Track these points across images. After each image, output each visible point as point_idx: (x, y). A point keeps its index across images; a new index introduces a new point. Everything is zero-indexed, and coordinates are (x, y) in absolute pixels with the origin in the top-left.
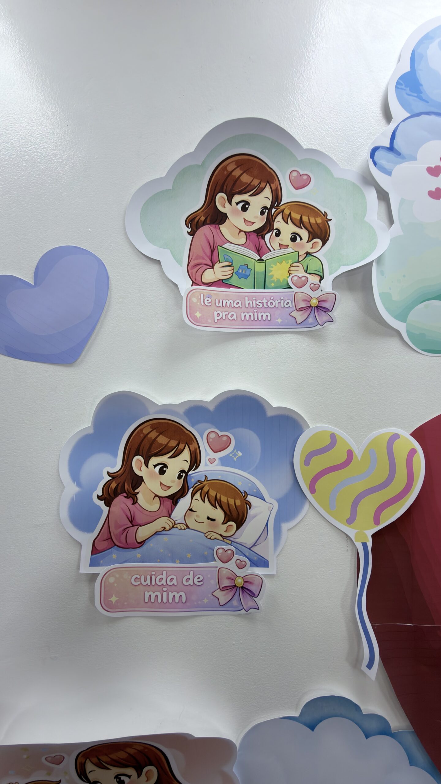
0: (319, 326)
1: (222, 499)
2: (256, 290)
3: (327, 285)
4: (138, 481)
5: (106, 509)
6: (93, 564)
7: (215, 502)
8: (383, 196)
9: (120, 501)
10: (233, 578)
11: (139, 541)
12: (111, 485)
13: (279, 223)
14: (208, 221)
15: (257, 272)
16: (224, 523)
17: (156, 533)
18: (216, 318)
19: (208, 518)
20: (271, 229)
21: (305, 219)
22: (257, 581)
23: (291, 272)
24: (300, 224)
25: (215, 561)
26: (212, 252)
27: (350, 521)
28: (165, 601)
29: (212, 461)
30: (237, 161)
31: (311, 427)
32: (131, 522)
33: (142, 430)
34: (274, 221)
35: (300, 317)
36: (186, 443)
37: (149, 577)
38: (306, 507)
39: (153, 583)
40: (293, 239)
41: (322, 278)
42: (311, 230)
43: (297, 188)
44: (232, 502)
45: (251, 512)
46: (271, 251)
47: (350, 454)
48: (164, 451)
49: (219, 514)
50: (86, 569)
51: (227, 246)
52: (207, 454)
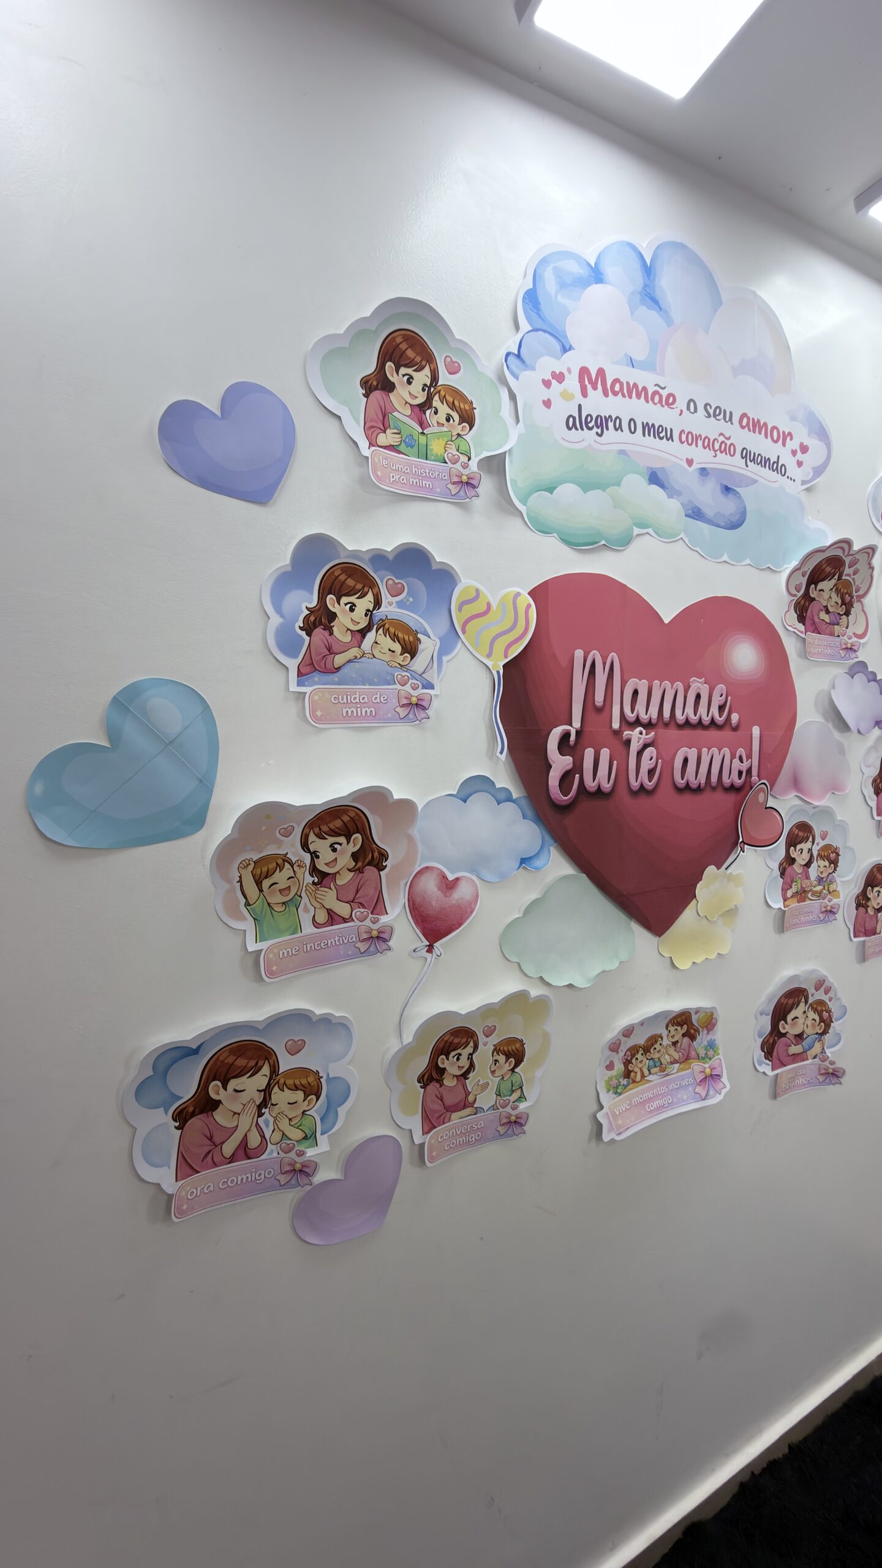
0: (468, 500)
1: (399, 636)
2: (419, 460)
3: (473, 465)
4: (333, 616)
5: (307, 639)
6: (299, 684)
7: (395, 638)
8: (513, 397)
9: (319, 632)
10: (409, 698)
11: (336, 667)
12: (310, 619)
13: (436, 402)
14: (380, 386)
15: (421, 444)
16: (401, 655)
17: (350, 661)
18: (392, 479)
19: (390, 650)
20: (430, 407)
21: (456, 403)
22: (427, 698)
23: (446, 449)
24: (452, 406)
25: (396, 684)
26: (384, 417)
27: (489, 655)
28: (359, 714)
29: (390, 604)
30: (404, 336)
31: (463, 581)
32: (329, 651)
33: (333, 572)
34: (432, 400)
35: (454, 489)
36: (370, 587)
37: (345, 697)
38: (460, 644)
39: (349, 701)
40: (448, 420)
41: (469, 459)
42: (461, 414)
43: (450, 373)
44: (406, 638)
45: (421, 647)
46: (430, 426)
47: (489, 605)
48: (352, 593)
49: (397, 647)
50: (294, 687)
51: (396, 414)
52: (387, 598)
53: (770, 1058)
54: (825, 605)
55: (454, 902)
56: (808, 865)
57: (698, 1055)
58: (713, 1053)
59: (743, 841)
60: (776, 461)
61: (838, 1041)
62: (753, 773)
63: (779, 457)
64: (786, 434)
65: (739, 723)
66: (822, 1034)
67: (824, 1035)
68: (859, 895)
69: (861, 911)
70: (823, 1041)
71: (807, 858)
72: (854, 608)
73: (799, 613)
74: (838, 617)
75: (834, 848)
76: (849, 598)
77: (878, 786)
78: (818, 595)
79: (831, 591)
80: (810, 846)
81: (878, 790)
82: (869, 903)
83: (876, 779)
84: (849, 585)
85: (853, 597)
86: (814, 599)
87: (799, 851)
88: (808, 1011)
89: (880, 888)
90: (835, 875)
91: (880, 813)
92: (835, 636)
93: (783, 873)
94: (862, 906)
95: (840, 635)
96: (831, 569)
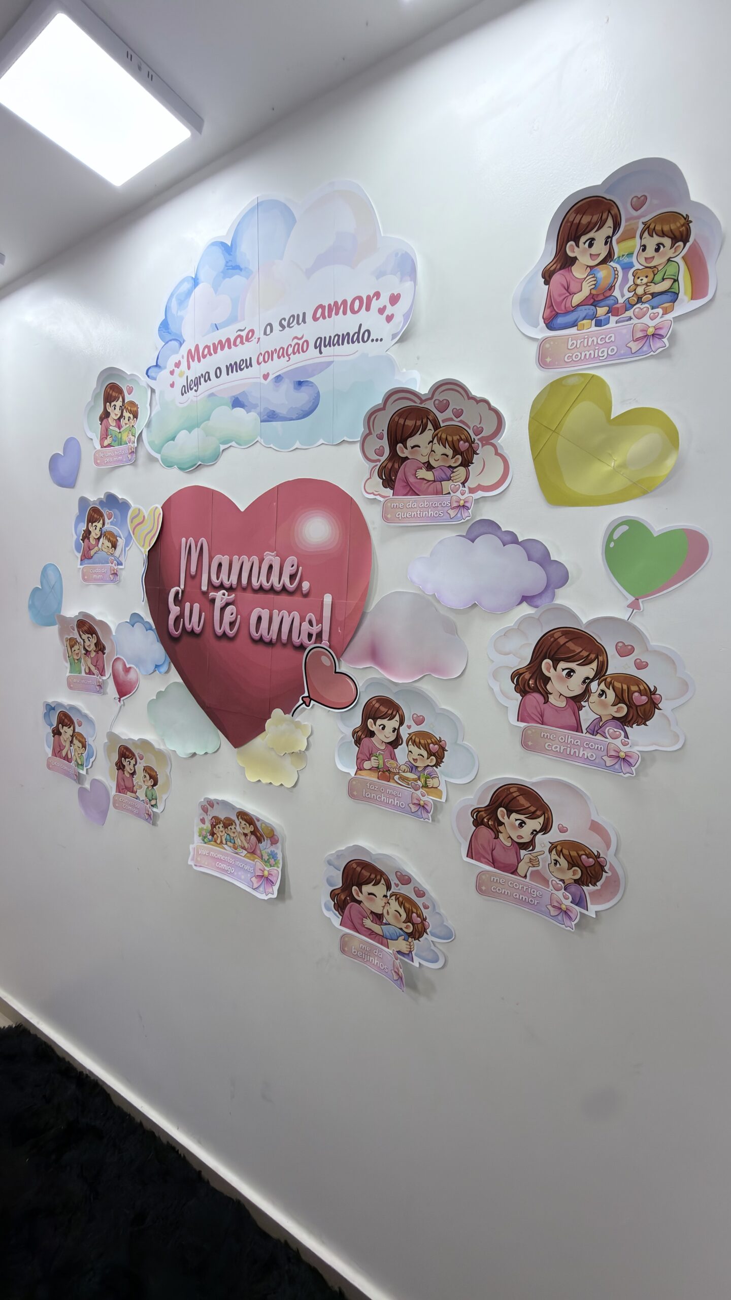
1: (111, 539)
4: (90, 533)
5: (83, 544)
7: (109, 540)
9: (86, 541)
10: (114, 570)
11: (91, 556)
12: (84, 535)
13: (125, 413)
14: (105, 417)
16: (111, 548)
17: (95, 553)
18: (108, 461)
19: (107, 546)
20: (123, 416)
21: (132, 409)
23: (128, 436)
24: (131, 412)
26: (107, 431)
27: (143, 546)
30: (110, 387)
31: (133, 506)
32: (89, 548)
33: (89, 512)
35: (130, 457)
36: (102, 517)
38: (132, 541)
39: (95, 572)
40: (129, 420)
41: (135, 437)
42: (133, 414)
44: (113, 540)
45: (118, 544)
46: (123, 427)
47: (144, 517)
48: (96, 521)
49: (110, 545)
51: (111, 427)
53: (342, 914)
54: (425, 460)
55: (128, 679)
56: (395, 743)
57: (262, 856)
58: (274, 863)
59: (309, 697)
60: (357, 331)
61: (435, 960)
62: (324, 637)
63: (361, 325)
64: (372, 296)
65: (309, 591)
66: (410, 935)
67: (413, 939)
68: (480, 809)
69: (484, 831)
70: (410, 943)
71: (392, 737)
72: (478, 454)
73: (384, 478)
74: (448, 471)
75: (435, 739)
76: (467, 444)
77: (526, 681)
78: (411, 453)
79: (431, 444)
80: (397, 725)
81: (524, 687)
82: (501, 828)
83: (521, 672)
84: (458, 430)
85: (473, 442)
86: (406, 458)
87: (380, 726)
88: (390, 897)
89: (526, 817)
90: (438, 770)
91: (528, 719)
92: (443, 494)
93: (358, 742)
94: (488, 826)
95: (451, 492)
96: (415, 421)
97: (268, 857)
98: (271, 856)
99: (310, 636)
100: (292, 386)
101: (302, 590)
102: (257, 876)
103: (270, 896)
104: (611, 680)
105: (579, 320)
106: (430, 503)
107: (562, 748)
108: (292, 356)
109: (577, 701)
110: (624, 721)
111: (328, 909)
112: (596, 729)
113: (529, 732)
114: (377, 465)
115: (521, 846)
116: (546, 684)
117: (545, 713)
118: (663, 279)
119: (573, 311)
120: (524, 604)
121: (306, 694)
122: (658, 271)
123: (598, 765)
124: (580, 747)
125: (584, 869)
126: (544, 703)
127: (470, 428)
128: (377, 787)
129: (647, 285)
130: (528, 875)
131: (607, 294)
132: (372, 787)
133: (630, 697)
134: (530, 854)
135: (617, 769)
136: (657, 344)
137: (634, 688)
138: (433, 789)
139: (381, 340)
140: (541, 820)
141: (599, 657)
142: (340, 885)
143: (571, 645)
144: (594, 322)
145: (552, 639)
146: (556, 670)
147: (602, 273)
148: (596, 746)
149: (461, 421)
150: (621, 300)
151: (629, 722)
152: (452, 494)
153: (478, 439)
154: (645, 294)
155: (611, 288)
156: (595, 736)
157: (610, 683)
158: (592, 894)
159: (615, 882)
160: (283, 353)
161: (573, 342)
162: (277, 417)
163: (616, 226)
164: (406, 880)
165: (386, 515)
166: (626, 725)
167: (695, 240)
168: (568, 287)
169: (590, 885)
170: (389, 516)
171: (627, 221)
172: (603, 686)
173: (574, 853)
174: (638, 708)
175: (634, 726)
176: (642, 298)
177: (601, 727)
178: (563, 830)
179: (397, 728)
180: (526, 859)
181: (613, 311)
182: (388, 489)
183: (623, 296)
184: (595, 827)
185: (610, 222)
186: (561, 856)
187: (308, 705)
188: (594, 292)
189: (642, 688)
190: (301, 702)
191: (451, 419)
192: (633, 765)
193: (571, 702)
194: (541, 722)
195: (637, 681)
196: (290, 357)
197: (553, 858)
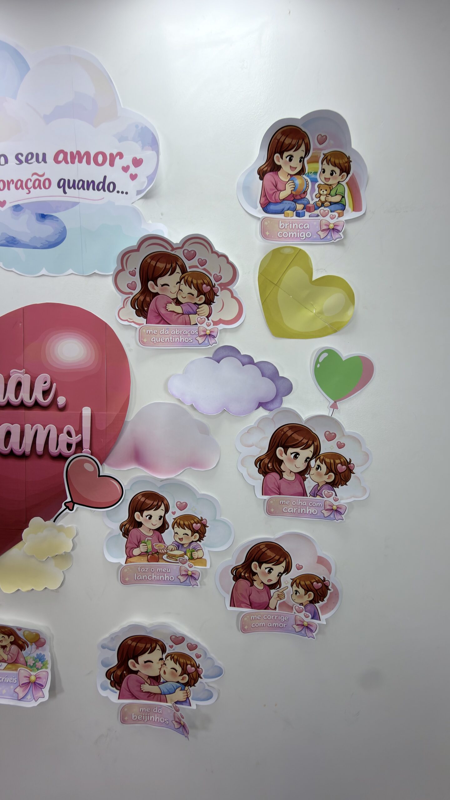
53: (119, 688)
54: (174, 296)
56: (162, 529)
57: (26, 662)
58: (42, 665)
59: (72, 501)
60: (102, 181)
61: (210, 697)
62: (84, 446)
63: (105, 177)
64: (115, 155)
65: (66, 404)
66: (186, 684)
67: (189, 687)
68: (238, 567)
69: (243, 583)
70: (187, 691)
71: (159, 524)
72: (218, 296)
73: (137, 308)
74: (195, 307)
75: (197, 519)
76: (209, 287)
77: (266, 464)
78: (161, 290)
79: (179, 284)
80: (162, 514)
81: (265, 469)
82: (255, 577)
83: (261, 459)
84: (201, 276)
85: (214, 287)
86: (157, 294)
87: (147, 516)
88: (166, 659)
89: (273, 565)
90: (201, 544)
91: (269, 492)
92: (191, 324)
93: (126, 534)
94: (245, 578)
95: (198, 323)
96: (165, 264)
97: (34, 662)
98: (38, 660)
99: (69, 446)
100: (34, 218)
101: (57, 405)
102: (22, 685)
103: (41, 700)
104: (323, 458)
105: (285, 210)
106: (181, 332)
107: (295, 509)
108: (32, 190)
109: (302, 474)
110: (333, 485)
111: (104, 688)
112: (316, 492)
113: (271, 502)
114: (129, 297)
115: (271, 587)
116: (280, 465)
117: (281, 487)
118: (336, 195)
119: (280, 203)
120: (261, 408)
121: (69, 499)
122: (333, 189)
123: (319, 518)
124: (306, 506)
125: (315, 591)
126: (280, 479)
127: (211, 275)
128: (147, 569)
129: (326, 196)
130: (277, 607)
131: (303, 196)
132: (143, 570)
133: (336, 468)
134: (277, 591)
135: (332, 518)
136: (335, 235)
137: (338, 461)
138: (198, 559)
139: (127, 193)
140: (284, 564)
141: (315, 442)
142: (116, 662)
143: (295, 436)
144: (295, 212)
145: (282, 433)
146: (286, 454)
147: (298, 181)
148: (317, 504)
149: (204, 269)
150: (312, 202)
151: (336, 485)
152: (199, 325)
153: (218, 285)
154: (326, 201)
155: (305, 192)
156: (316, 497)
157: (323, 459)
158: (321, 608)
159: (336, 595)
160: (21, 185)
161: (282, 224)
162: (18, 243)
163: (307, 151)
164: (179, 640)
165: (142, 339)
166: (334, 487)
167: (353, 174)
168: (276, 186)
169: (320, 601)
170: (145, 340)
171: (314, 149)
172: (318, 462)
173: (308, 583)
174: (341, 474)
175: (340, 486)
176: (324, 203)
177: (319, 491)
178: (299, 568)
179: (163, 516)
180: (275, 596)
181: (307, 208)
182: (142, 317)
183: (312, 200)
184: (321, 561)
185: (303, 147)
186: (300, 587)
187: (71, 509)
188: (294, 193)
189: (342, 460)
190: (64, 507)
191: (197, 267)
192: (343, 513)
193: (298, 475)
194: (278, 493)
195: (339, 456)
196: (30, 190)
197: (294, 590)
